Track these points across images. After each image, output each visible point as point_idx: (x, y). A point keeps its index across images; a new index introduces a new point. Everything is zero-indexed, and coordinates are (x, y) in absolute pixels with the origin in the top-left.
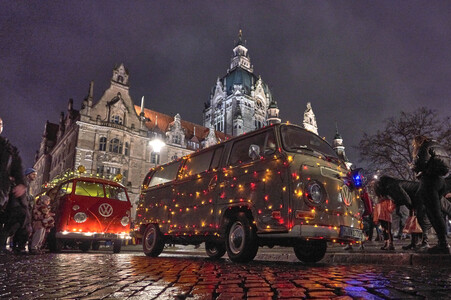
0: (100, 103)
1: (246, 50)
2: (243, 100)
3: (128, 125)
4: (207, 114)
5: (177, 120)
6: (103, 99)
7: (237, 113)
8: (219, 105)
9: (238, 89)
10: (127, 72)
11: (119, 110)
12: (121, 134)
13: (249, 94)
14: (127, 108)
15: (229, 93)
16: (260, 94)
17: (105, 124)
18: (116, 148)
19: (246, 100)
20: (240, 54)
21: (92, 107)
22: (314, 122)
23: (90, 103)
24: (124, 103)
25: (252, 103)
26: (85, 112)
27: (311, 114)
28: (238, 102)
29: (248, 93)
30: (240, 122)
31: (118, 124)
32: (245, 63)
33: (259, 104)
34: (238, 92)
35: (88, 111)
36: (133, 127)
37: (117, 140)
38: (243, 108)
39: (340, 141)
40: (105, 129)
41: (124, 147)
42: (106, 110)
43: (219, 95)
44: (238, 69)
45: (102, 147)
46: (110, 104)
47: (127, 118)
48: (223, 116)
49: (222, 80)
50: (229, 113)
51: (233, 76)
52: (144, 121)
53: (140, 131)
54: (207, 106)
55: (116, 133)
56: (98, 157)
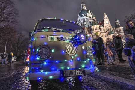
1: (84, 4)
2: (85, 17)
7: (84, 21)
8: (79, 20)
13: (87, 15)
15: (81, 17)
16: (90, 15)
20: (83, 6)
22: (107, 18)
25: (88, 18)
27: (106, 16)
28: (84, 18)
29: (86, 15)
30: (85, 23)
32: (85, 8)
33: (90, 17)
34: (84, 16)
38: (86, 20)
43: (79, 18)
44: (83, 10)
49: (79, 14)
50: (82, 22)
51: (82, 12)
54: (77, 21)
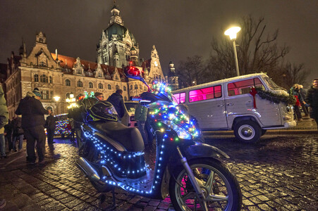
0: (31, 55)
1: (118, 12)
2: (118, 43)
3: (50, 66)
4: (99, 51)
5: (78, 61)
6: (32, 53)
7: (115, 52)
8: (105, 46)
9: (115, 37)
10: (44, 36)
11: (43, 58)
12: (46, 72)
13: (122, 40)
14: (48, 57)
15: (110, 40)
16: (128, 39)
17: (36, 67)
18: (44, 79)
19: (120, 44)
20: (115, 14)
21: (27, 58)
22: (157, 56)
23: (25, 56)
24: (45, 54)
25: (124, 45)
26: (23, 61)
27: (155, 52)
28: (116, 45)
29: (120, 39)
30: (117, 57)
31: (43, 66)
32: (119, 20)
33: (128, 45)
34: (115, 39)
35: (24, 60)
36: (52, 67)
37: (44, 76)
38: (119, 49)
39: (172, 65)
40: (36, 70)
41: (49, 79)
42: (35, 59)
43: (105, 41)
44: (114, 24)
45: (36, 80)
46: (37, 55)
47: (49, 62)
48: (107, 53)
49: (105, 31)
50: (111, 51)
51: (112, 29)
52: (59, 63)
53: (57, 69)
54: (98, 47)
55: (43, 71)
56: (35, 85)
